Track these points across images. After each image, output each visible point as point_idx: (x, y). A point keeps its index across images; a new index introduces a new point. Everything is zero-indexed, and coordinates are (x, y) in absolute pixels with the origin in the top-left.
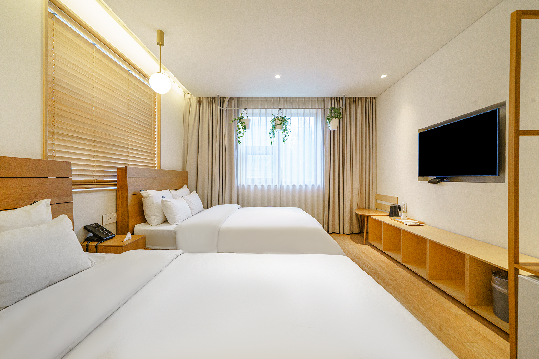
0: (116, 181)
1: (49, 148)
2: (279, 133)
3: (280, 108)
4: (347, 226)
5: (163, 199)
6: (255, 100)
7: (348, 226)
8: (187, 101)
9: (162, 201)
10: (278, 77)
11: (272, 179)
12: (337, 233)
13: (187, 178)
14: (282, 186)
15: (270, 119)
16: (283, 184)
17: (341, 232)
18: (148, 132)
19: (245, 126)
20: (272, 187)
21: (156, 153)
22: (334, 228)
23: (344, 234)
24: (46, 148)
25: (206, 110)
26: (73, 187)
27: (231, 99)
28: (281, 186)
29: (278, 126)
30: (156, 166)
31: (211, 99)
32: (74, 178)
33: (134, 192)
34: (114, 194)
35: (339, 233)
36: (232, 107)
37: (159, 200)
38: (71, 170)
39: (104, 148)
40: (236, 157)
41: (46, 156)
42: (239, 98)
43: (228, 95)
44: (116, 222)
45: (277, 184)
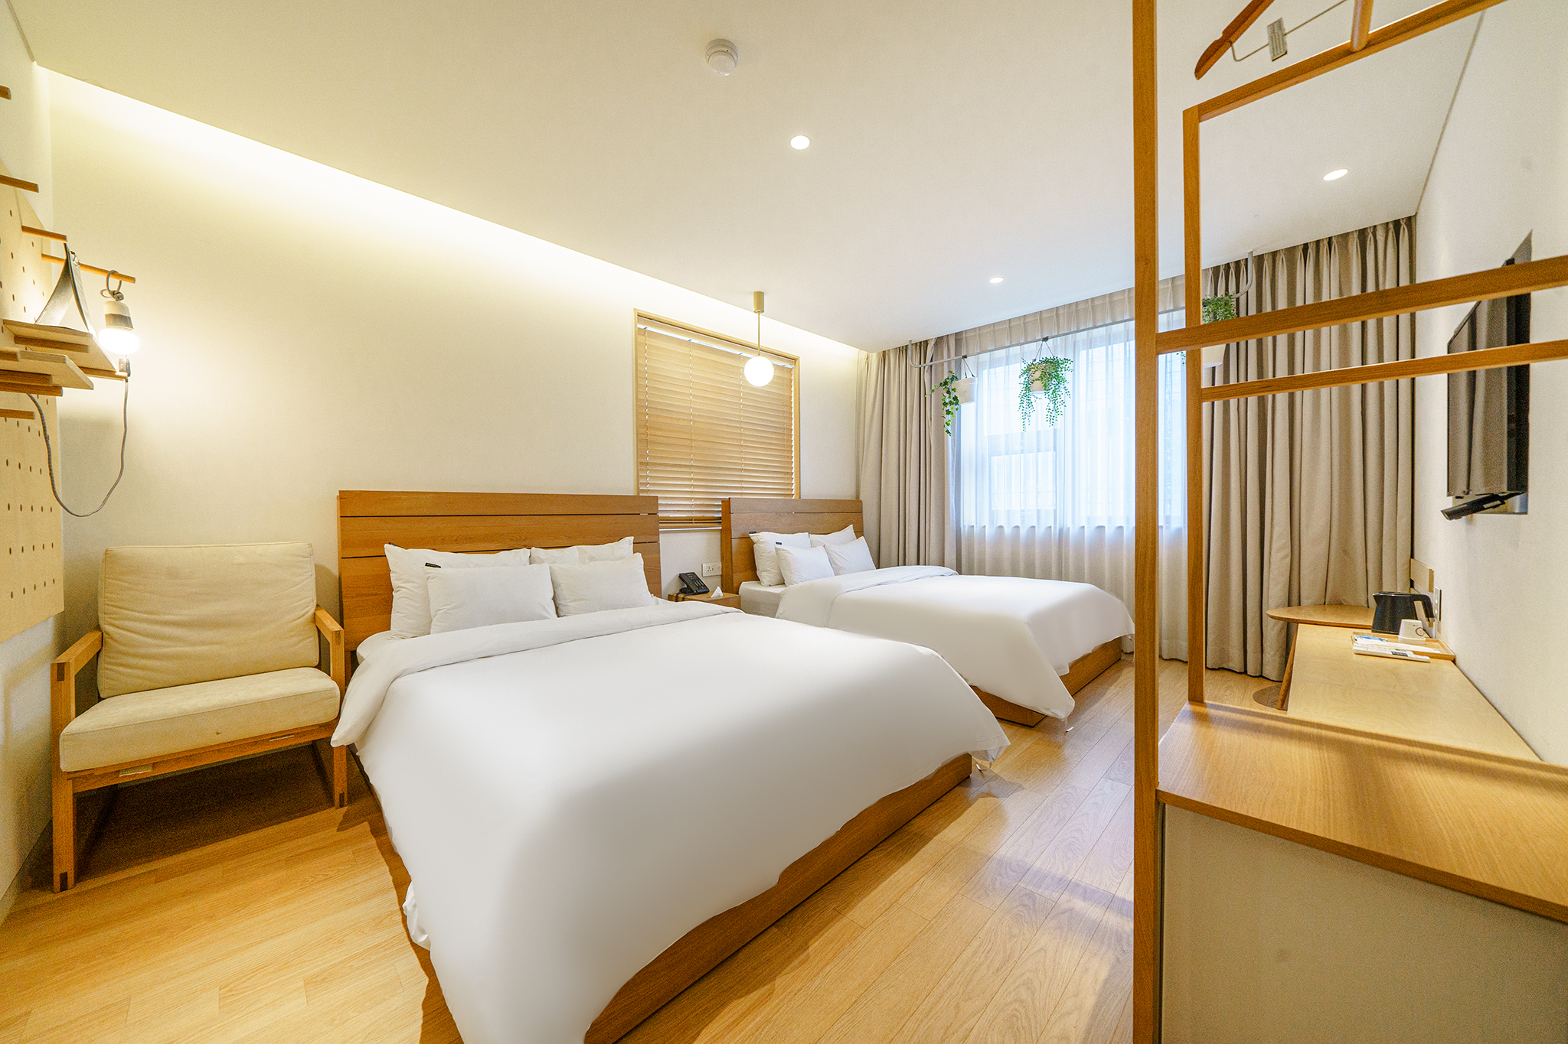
0: (720, 518)
1: (641, 481)
2: (1041, 401)
3: (1045, 336)
4: (1272, 653)
5: (778, 546)
6: (996, 328)
7: (1275, 655)
8: (863, 364)
9: (776, 549)
10: (996, 280)
11: (1055, 511)
12: (1236, 672)
13: (861, 512)
14: (1065, 529)
15: (1018, 367)
16: (1069, 524)
17: (1251, 669)
18: (776, 439)
19: (955, 398)
20: (1040, 531)
21: (793, 471)
22: (1223, 653)
23: (1261, 676)
24: (638, 480)
25: (894, 376)
26: (660, 525)
27: (939, 340)
28: (1061, 531)
29: (1038, 384)
30: (793, 493)
31: (903, 350)
32: (660, 515)
33: (743, 534)
34: (718, 536)
35: (1245, 672)
36: (943, 358)
37: (772, 547)
38: (657, 505)
39: (704, 474)
40: (953, 466)
41: (639, 491)
42: (958, 336)
43: (932, 335)
44: (721, 575)
45: (1052, 524)
